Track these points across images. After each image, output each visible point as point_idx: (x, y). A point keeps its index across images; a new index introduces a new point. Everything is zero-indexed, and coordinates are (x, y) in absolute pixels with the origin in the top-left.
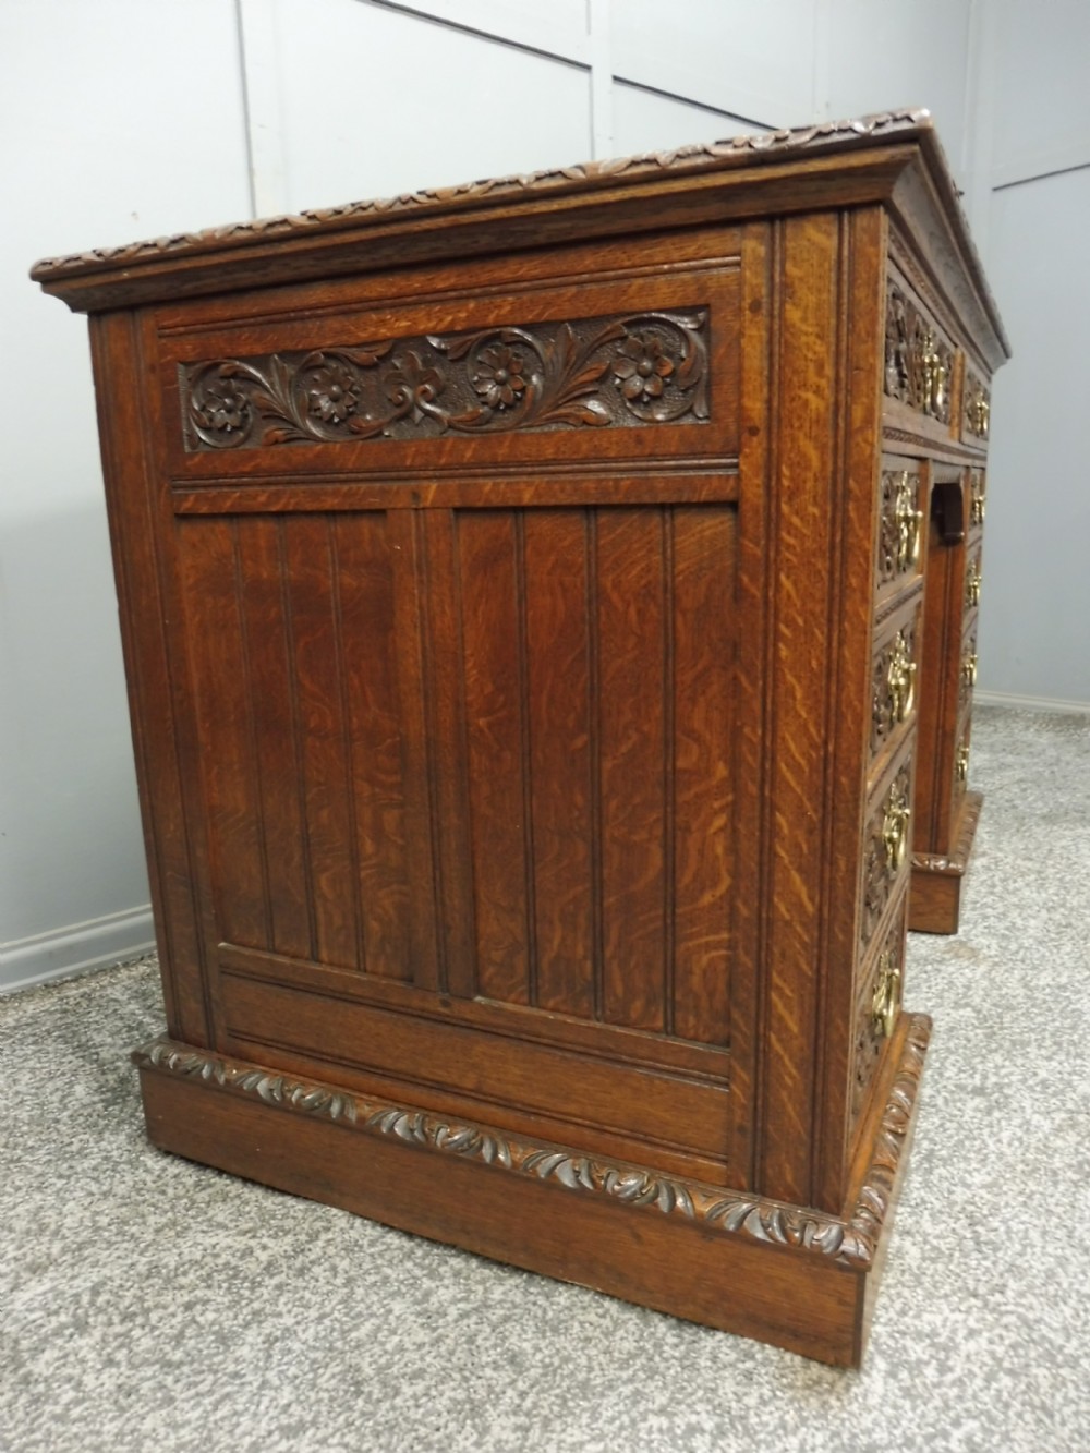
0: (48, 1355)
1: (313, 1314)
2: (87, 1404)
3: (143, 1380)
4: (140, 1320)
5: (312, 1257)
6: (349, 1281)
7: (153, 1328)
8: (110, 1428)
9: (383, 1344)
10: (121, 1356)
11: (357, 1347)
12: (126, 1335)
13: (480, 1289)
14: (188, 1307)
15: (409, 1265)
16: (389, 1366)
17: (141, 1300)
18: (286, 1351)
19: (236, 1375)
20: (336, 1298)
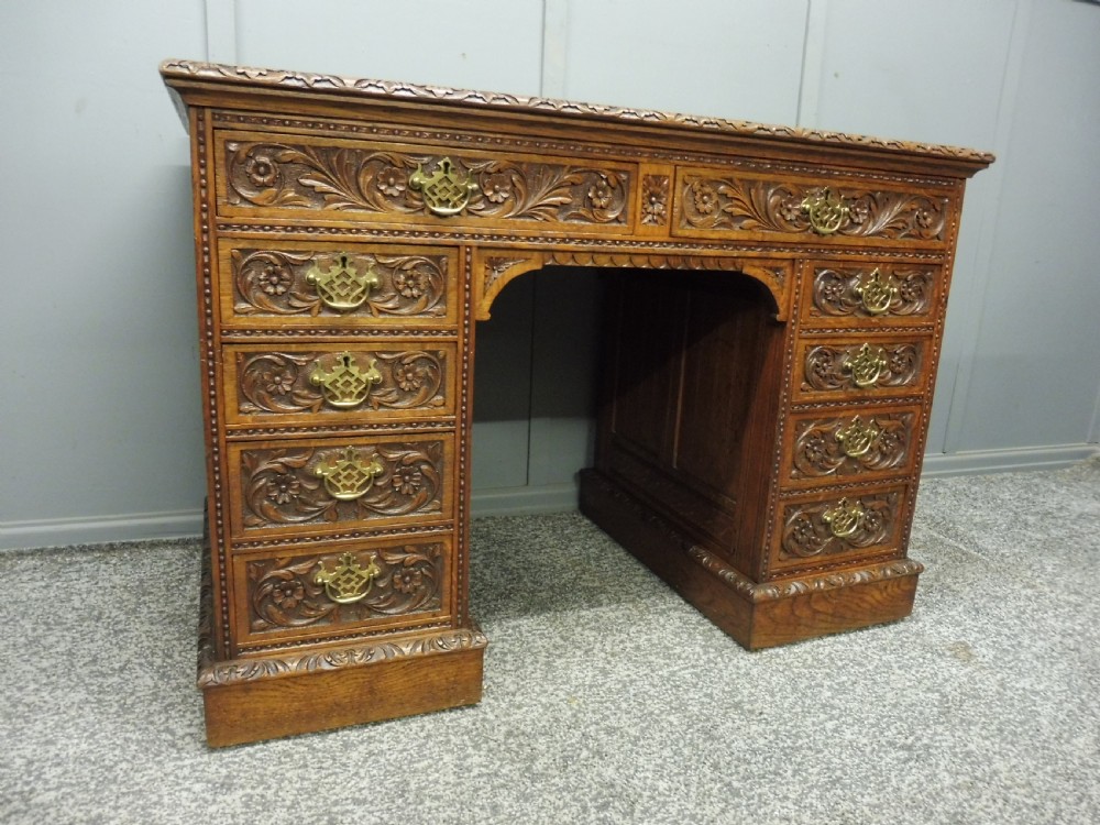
1: (400, 747)
3: (297, 752)
6: (428, 736)
8: (272, 768)
9: (428, 775)
11: (415, 772)
13: (499, 763)
15: (466, 737)
16: (424, 788)
18: (376, 762)
19: (344, 765)
20: (418, 743)
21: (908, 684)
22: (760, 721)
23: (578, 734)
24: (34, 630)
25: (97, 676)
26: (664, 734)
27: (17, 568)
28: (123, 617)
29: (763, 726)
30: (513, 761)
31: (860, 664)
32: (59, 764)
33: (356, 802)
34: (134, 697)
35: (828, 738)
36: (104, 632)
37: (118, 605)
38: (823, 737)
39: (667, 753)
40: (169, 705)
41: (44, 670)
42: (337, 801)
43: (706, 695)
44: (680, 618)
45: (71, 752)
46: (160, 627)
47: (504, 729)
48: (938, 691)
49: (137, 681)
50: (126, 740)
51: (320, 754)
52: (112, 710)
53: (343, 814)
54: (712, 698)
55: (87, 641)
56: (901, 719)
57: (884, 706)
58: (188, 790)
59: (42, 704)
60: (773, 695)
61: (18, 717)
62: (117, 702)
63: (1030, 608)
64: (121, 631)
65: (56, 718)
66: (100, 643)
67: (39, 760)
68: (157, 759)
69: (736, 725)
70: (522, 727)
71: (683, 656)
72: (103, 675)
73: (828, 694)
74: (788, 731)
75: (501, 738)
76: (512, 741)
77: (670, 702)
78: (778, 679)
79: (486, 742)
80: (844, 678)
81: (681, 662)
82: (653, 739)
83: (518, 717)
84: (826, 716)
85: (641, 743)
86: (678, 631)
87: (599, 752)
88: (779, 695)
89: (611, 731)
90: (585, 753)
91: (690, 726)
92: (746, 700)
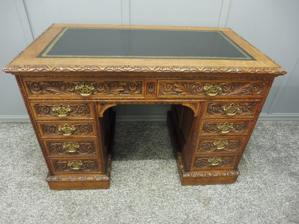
0: (24, 189)
1: (48, 202)
2: (22, 197)
3: (28, 199)
4: (34, 190)
5: (56, 193)
6: (56, 200)
7: (35, 192)
9: (49, 212)
10: (29, 193)
11: (47, 210)
12: (32, 191)
13: (65, 212)
14: (40, 191)
15: (63, 202)
16: (46, 216)
17: (36, 188)
18: (41, 205)
19: (35, 204)
20: (53, 201)
21: (182, 210)
22: (132, 214)
23: (87, 206)
29: (132, 216)
30: (69, 212)
31: (174, 200)
33: (32, 216)
39: (103, 218)
42: (28, 215)
47: (72, 201)
48: (188, 215)
51: (32, 200)
53: (27, 219)
57: (168, 217)
58: (3, 205)
60: (142, 206)
69: (126, 213)
70: (77, 202)
71: (130, 186)
73: (157, 208)
74: (137, 219)
75: (70, 204)
76: (72, 206)
77: (115, 201)
78: (148, 200)
79: (66, 205)
80: (165, 204)
81: (128, 188)
82: (103, 212)
83: (78, 198)
84: (150, 216)
85: (99, 213)
86: (135, 176)
87: (88, 214)
88: (144, 206)
89: (95, 208)
90: (85, 214)
91: (114, 211)
92: (134, 205)
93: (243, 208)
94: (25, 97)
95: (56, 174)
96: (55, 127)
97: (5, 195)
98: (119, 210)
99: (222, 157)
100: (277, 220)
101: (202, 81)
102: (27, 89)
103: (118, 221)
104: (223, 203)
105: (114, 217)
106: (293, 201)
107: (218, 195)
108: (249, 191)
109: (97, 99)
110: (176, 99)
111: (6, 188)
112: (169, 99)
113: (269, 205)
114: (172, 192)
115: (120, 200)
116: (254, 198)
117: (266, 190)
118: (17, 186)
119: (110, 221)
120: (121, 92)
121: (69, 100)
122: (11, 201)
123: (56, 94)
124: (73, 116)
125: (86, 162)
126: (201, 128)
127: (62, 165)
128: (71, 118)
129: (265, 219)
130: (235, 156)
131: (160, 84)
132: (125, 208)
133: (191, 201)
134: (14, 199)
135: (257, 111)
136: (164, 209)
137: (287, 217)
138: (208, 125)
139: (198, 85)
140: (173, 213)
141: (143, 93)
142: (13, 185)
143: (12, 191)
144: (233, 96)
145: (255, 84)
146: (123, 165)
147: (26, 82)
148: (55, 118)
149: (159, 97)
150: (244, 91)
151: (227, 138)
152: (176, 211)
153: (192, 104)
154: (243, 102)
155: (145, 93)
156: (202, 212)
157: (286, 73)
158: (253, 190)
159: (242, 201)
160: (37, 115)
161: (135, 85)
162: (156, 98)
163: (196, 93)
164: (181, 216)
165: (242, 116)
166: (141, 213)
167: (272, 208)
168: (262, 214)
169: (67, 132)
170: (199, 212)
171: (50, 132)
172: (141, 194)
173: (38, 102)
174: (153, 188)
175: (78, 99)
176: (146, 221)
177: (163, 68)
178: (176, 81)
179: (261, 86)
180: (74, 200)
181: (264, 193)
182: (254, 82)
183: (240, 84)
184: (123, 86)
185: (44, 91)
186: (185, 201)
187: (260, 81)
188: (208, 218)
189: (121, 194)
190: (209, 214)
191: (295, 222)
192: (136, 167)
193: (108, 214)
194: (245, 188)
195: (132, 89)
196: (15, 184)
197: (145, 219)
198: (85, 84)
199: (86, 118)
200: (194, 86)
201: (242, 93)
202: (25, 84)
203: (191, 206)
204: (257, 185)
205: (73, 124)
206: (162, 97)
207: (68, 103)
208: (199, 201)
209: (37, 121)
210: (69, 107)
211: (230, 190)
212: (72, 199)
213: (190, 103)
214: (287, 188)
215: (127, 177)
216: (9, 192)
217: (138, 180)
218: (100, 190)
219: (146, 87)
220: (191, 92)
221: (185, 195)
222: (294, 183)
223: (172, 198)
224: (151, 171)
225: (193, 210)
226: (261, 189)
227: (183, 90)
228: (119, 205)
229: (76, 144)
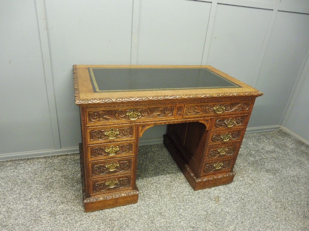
0: (59, 216)
1: (87, 223)
2: (60, 224)
3: (66, 224)
4: (69, 216)
5: (91, 215)
6: (93, 220)
7: (70, 217)
8: (60, 228)
10: (65, 219)
12: (67, 217)
13: (106, 228)
14: (75, 216)
15: (101, 221)
17: (70, 213)
18: (82, 227)
19: (75, 227)
20: (91, 222)
21: (201, 209)
22: (164, 218)
23: (124, 220)
24: (12, 186)
25: (25, 201)
26: (143, 221)
27: (7, 165)
28: (31, 182)
30: (110, 227)
31: (192, 202)
32: (18, 226)
34: (33, 207)
35: (177, 224)
36: (27, 187)
37: (30, 178)
38: (176, 224)
39: (142, 226)
40: (40, 210)
41: (14, 198)
43: (155, 210)
44: (156, 186)
45: (21, 222)
46: (39, 186)
47: (109, 218)
48: (207, 211)
49: (34, 202)
50: (31, 219)
51: (70, 224)
52: (29, 211)
54: (156, 211)
55: (23, 189)
56: (195, 219)
57: (193, 215)
59: (14, 208)
60: (169, 211)
61: (9, 212)
62: (30, 208)
63: (239, 184)
64: (31, 187)
65: (17, 212)
66: (26, 190)
67: (14, 224)
68: (38, 225)
69: (159, 219)
70: (113, 218)
71: (153, 198)
72: (27, 200)
73: (182, 211)
74: (169, 222)
75: (108, 221)
76: (110, 222)
77: (146, 212)
78: (172, 206)
79: (105, 222)
80: (187, 206)
81: (152, 200)
82: (140, 222)
83: (113, 215)
84: (179, 218)
85: (137, 223)
86: (154, 190)
87: (128, 225)
88: (171, 211)
89: (132, 219)
90: (125, 226)
91: (149, 219)
92: (163, 212)
93: (244, 199)
94: (85, 124)
95: (92, 196)
96: (102, 149)
97: (42, 225)
98: (153, 217)
99: (223, 162)
100: (268, 203)
101: (213, 103)
102: (87, 118)
103: (155, 225)
104: (229, 198)
105: (151, 224)
106: (274, 189)
107: (223, 194)
108: (243, 187)
109: (140, 122)
110: (196, 117)
111: (39, 219)
112: (191, 118)
113: (260, 194)
114: (188, 197)
115: (150, 210)
116: (249, 191)
117: (254, 185)
118: (50, 215)
119: (148, 228)
120: (159, 115)
121: (119, 124)
122: (51, 228)
123: (110, 120)
124: (119, 138)
125: (121, 179)
126: (210, 139)
127: (99, 186)
128: (118, 140)
129: (261, 204)
130: (232, 159)
131: (186, 107)
132: (157, 215)
133: (205, 201)
134: (53, 226)
135: (246, 123)
136: (188, 210)
137: (274, 200)
138: (215, 136)
139: (210, 106)
140: (195, 212)
141: (174, 115)
142: (46, 214)
143: (48, 220)
144: (232, 113)
145: (244, 103)
146: (141, 183)
147: (89, 112)
148: (104, 141)
149: (184, 117)
150: (238, 109)
151: (226, 145)
152: (197, 210)
153: (206, 121)
154: (237, 117)
155: (176, 115)
156: (216, 207)
157: (263, 95)
158: (246, 186)
159: (242, 195)
160: (90, 140)
161: (169, 109)
162: (182, 118)
163: (209, 112)
164: (202, 213)
165: (237, 127)
166: (171, 217)
167: (262, 196)
168: (257, 201)
169: (111, 153)
170: (214, 208)
171: (97, 154)
172: (165, 202)
173: (94, 129)
174: (173, 196)
175: (126, 124)
176: (177, 221)
177: (190, 95)
178: (197, 104)
179: (248, 104)
180: (110, 217)
181: (254, 187)
182: (244, 102)
183: (236, 104)
184: (161, 111)
185: (101, 119)
186: (201, 202)
187: (248, 101)
188: (222, 210)
189: (149, 205)
190: (222, 208)
191: (280, 202)
192: (153, 183)
193: (145, 222)
194: (240, 185)
195: (166, 113)
196: (47, 214)
197: (175, 220)
198: (134, 110)
199: (130, 138)
200: (208, 107)
201: (237, 110)
202: (87, 114)
203: (207, 204)
204: (247, 182)
205: (118, 145)
206: (186, 117)
207: (117, 127)
208: (212, 200)
209: (89, 145)
210: (118, 130)
211: (231, 189)
212: (108, 217)
213: (204, 120)
214: (267, 181)
215: (148, 192)
216: (44, 222)
217: (158, 192)
218: (130, 205)
219: (176, 110)
220: (205, 111)
221: (199, 198)
222: (271, 177)
223: (190, 201)
224: (166, 184)
225: (209, 207)
226: (251, 184)
227: (201, 111)
228: (151, 214)
229: (117, 163)
